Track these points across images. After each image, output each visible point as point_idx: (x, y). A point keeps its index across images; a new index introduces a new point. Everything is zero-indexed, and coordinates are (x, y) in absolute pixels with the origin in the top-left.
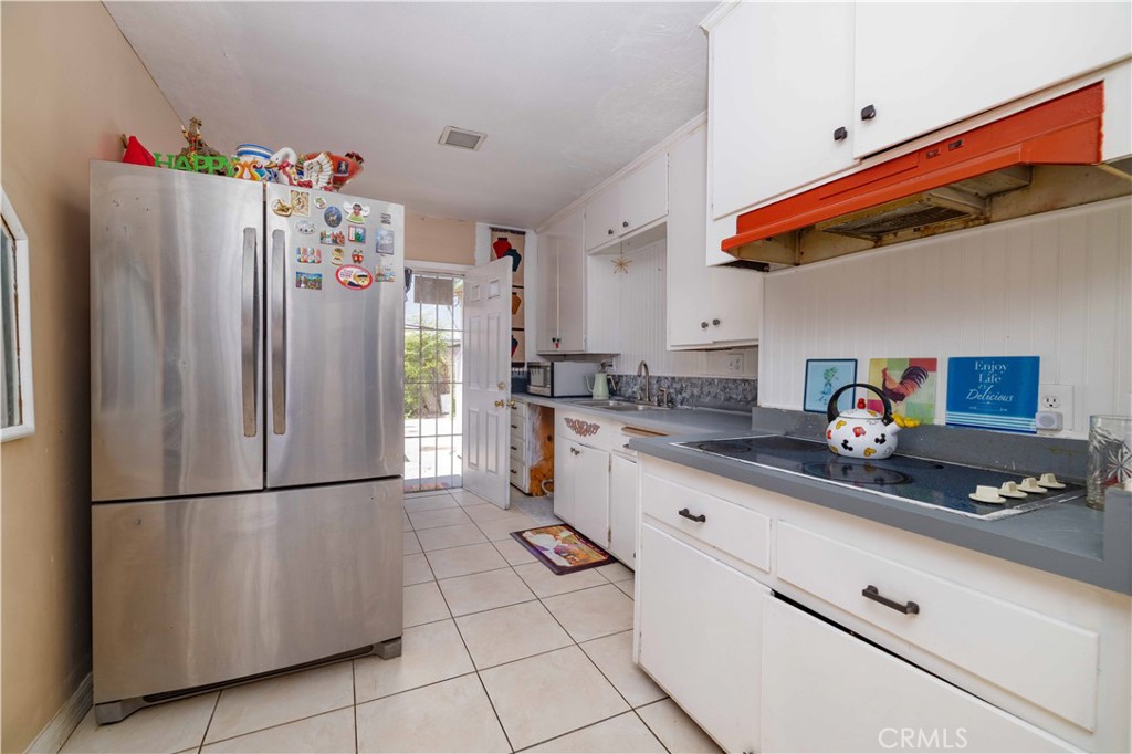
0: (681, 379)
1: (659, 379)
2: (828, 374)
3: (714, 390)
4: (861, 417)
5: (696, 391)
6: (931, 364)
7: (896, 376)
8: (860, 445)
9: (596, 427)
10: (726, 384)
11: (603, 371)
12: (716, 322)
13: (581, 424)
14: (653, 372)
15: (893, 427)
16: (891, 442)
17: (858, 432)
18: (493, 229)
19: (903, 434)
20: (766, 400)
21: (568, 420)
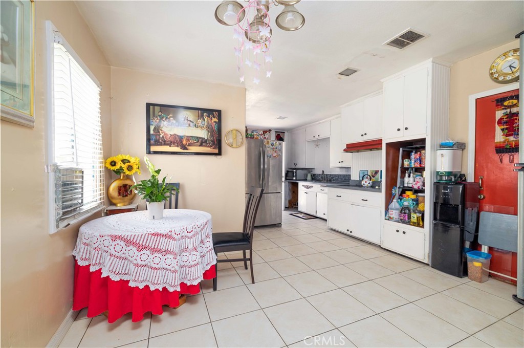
0: (333, 175)
1: (327, 175)
2: (364, 173)
3: (341, 177)
4: (366, 180)
5: (337, 178)
6: (378, 171)
7: (374, 173)
8: (366, 184)
9: (312, 186)
10: (344, 176)
11: (310, 173)
12: (342, 162)
13: (307, 186)
14: (325, 173)
15: (371, 181)
16: (371, 184)
17: (366, 182)
18: (276, 132)
19: (373, 182)
20: (352, 178)
21: (303, 185)
